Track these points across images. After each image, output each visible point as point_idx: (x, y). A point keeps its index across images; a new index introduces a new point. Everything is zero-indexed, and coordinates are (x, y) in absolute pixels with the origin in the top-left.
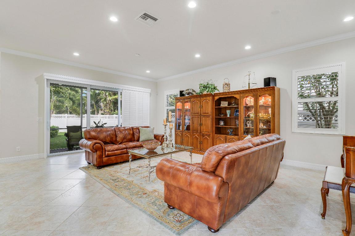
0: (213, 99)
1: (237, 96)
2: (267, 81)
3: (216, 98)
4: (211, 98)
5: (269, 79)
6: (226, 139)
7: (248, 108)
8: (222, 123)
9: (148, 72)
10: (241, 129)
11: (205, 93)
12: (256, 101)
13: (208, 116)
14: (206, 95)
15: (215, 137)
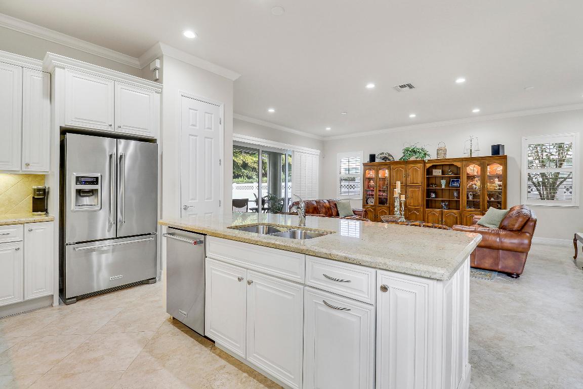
0: (425, 166)
1: (459, 164)
2: (496, 148)
3: (428, 165)
4: (422, 165)
5: (499, 146)
6: (442, 214)
7: (470, 178)
8: (433, 195)
9: (328, 129)
10: (463, 201)
11: (413, 158)
12: (484, 170)
13: (418, 187)
14: (415, 162)
15: (427, 212)
